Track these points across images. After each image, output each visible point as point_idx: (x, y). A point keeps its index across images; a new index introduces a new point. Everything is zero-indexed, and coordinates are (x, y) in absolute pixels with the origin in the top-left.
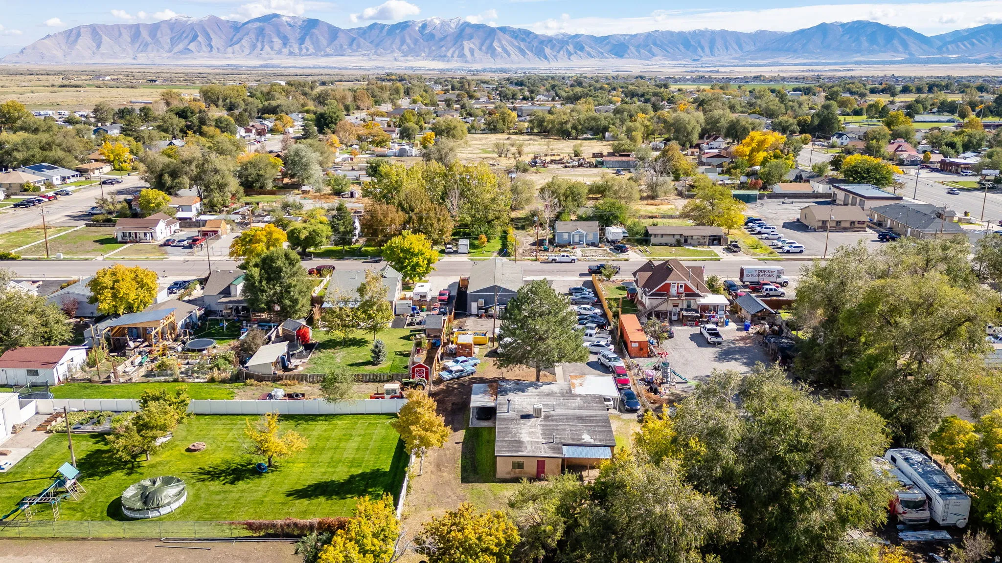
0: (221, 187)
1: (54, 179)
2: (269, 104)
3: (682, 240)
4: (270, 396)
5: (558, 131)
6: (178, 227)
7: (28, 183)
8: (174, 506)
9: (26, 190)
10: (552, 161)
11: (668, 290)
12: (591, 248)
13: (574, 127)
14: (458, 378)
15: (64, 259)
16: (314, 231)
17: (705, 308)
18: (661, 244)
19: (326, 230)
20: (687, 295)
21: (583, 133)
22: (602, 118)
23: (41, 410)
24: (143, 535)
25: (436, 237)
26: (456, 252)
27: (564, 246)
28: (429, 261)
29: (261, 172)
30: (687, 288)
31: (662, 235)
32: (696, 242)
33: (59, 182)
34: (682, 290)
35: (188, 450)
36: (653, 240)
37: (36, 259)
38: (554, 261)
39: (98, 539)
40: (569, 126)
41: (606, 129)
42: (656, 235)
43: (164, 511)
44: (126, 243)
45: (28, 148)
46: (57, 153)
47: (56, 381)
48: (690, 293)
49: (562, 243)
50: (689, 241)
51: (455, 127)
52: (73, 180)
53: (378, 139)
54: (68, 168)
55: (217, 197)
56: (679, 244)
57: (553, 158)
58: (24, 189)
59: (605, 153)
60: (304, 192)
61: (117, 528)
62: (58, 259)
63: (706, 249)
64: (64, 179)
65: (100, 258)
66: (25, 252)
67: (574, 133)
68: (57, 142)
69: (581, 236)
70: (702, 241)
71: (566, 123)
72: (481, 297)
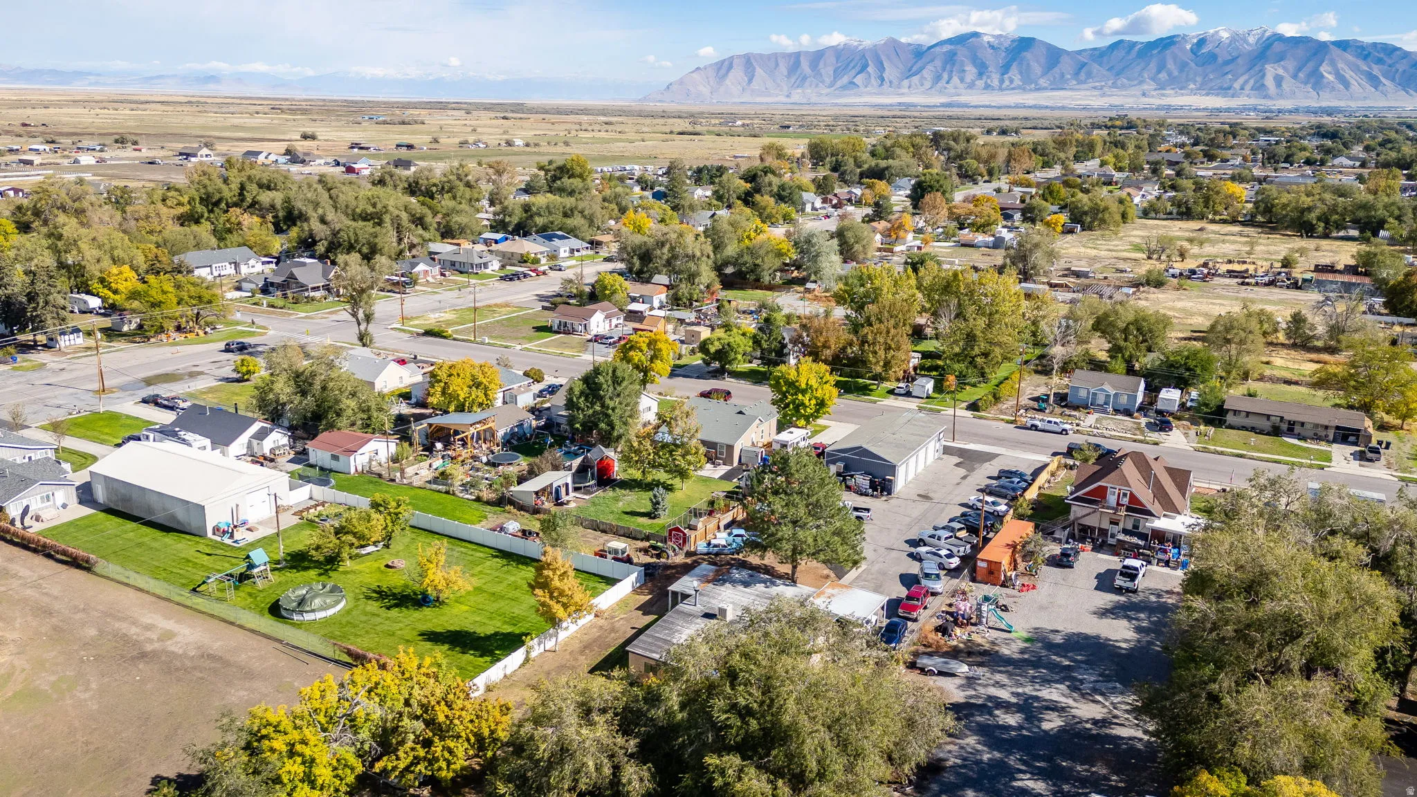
0: (692, 277)
1: (562, 250)
3: (1284, 427)
4: (502, 529)
5: (1293, 221)
6: (621, 321)
7: (528, 253)
8: (320, 615)
9: (525, 262)
10: (1229, 271)
11: (1104, 497)
12: (1120, 417)
13: (1324, 218)
14: (717, 554)
15: (489, 344)
17: (1160, 536)
18: (1244, 428)
20: (1129, 509)
21: (1339, 227)
23: (315, 497)
24: (274, 635)
26: (908, 394)
27: (1076, 408)
30: (1133, 498)
31: (1248, 414)
32: (1311, 434)
33: (567, 254)
34: (1125, 501)
35: (387, 566)
36: (1230, 418)
37: (463, 340)
38: (1034, 428)
39: (241, 627)
40: (1312, 217)
41: (1381, 224)
42: (1235, 412)
43: (308, 617)
44: (559, 333)
46: (577, 221)
47: (353, 470)
48: (1136, 507)
49: (1076, 402)
50: (1297, 429)
52: (584, 253)
54: (583, 239)
55: (684, 289)
56: (1276, 432)
57: (1230, 267)
58: (523, 260)
59: (1340, 267)
60: (808, 291)
61: (267, 624)
62: (482, 343)
63: (1323, 447)
64: (572, 251)
65: (519, 347)
66: (456, 332)
67: (1321, 227)
69: (1108, 396)
70: (1322, 433)
72: (841, 459)
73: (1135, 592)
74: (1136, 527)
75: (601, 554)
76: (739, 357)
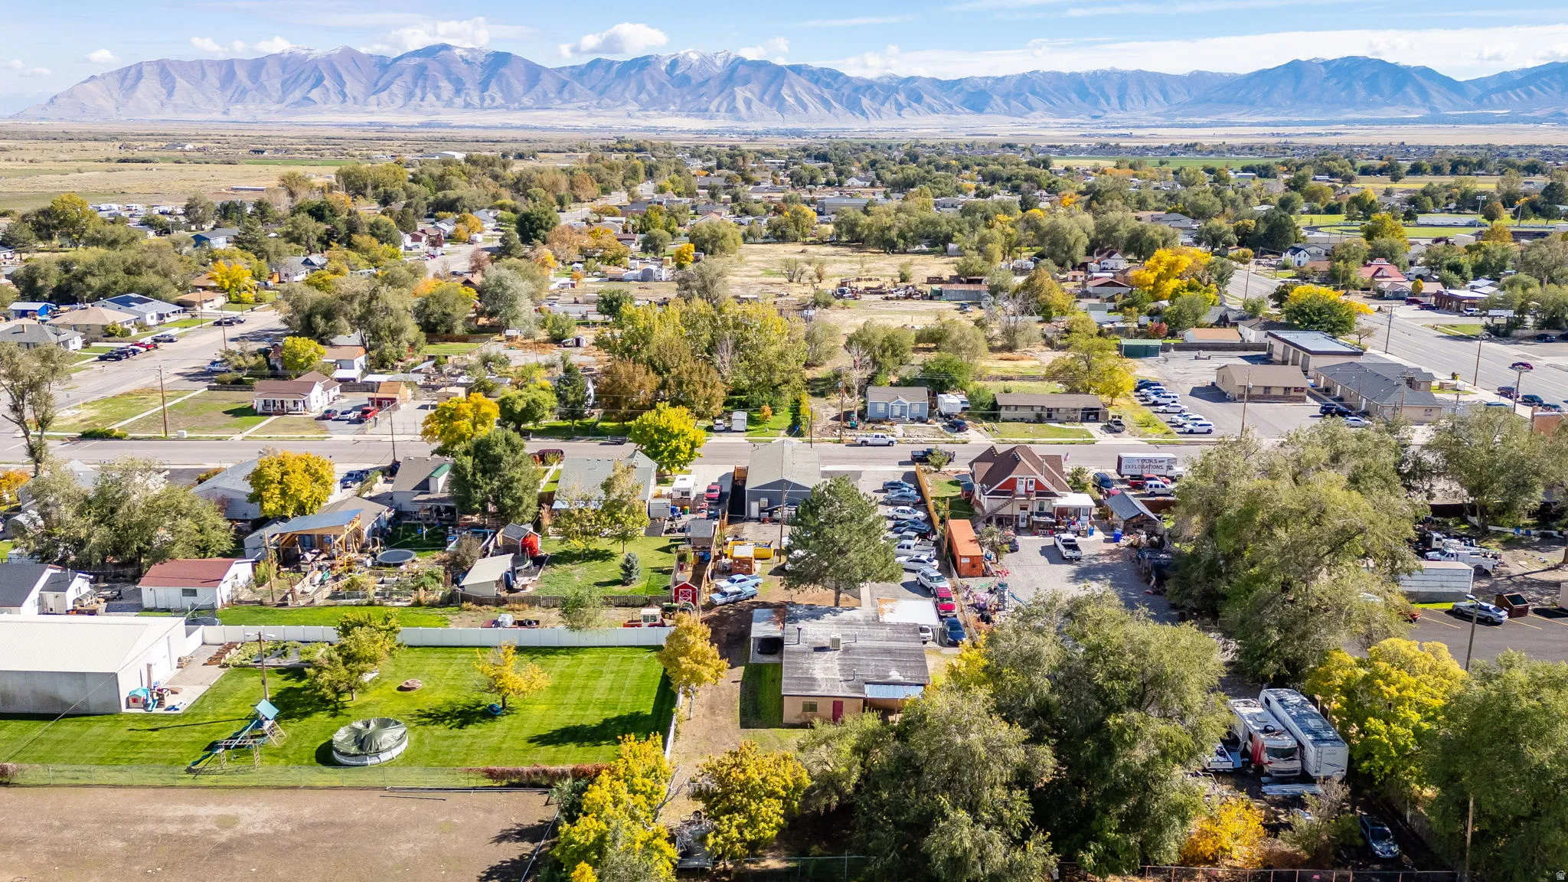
0: (395, 333)
1: (148, 317)
2: (445, 196)
3: (1045, 414)
4: (497, 624)
5: (877, 239)
6: (338, 392)
7: (114, 324)
8: (396, 752)
9: (111, 335)
10: (867, 289)
11: (1014, 488)
12: (917, 424)
13: (902, 235)
14: (734, 602)
15: (189, 439)
16: (534, 401)
17: (1063, 512)
18: (1014, 420)
19: (550, 400)
20: (1038, 495)
21: (914, 244)
22: (944, 221)
23: (208, 640)
24: (363, 784)
25: (701, 408)
26: (728, 430)
27: (879, 422)
28: (694, 445)
29: (449, 310)
30: (1038, 484)
31: (1016, 407)
32: (1064, 417)
33: (154, 322)
34: (1031, 488)
35: (401, 689)
36: (1003, 413)
37: (150, 439)
38: (865, 443)
39: (311, 788)
40: (894, 233)
41: (948, 238)
42: (1007, 407)
43: (384, 757)
44: (270, 415)
45: (107, 272)
46: (149, 279)
47: (219, 604)
48: (1042, 492)
49: (877, 417)
50: (1054, 415)
51: (724, 236)
52: (174, 318)
53: (610, 254)
54: (167, 301)
55: (389, 347)
56: (1039, 419)
57: (869, 284)
58: (108, 333)
59: (946, 277)
60: (509, 338)
61: (329, 776)
62: (178, 439)
63: (1078, 426)
64: (161, 316)
65: (238, 437)
66: (133, 427)
67: (901, 243)
68: (150, 261)
69: (903, 408)
70: (1073, 416)
71: (889, 228)
72: (764, 495)
73: (1078, 559)
74: (1041, 509)
75: (633, 624)
76: (547, 413)
